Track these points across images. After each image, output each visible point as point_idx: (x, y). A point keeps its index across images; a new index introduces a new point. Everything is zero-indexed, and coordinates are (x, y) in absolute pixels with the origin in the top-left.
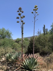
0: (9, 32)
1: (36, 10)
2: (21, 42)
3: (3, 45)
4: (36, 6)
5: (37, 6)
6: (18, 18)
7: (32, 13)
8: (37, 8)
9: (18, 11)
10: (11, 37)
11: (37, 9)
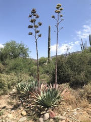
0: (24, 46)
1: (59, 12)
2: (46, 64)
3: (15, 68)
4: (58, 5)
5: (60, 5)
6: (30, 27)
7: (53, 17)
8: (60, 8)
9: (30, 16)
10: (28, 56)
11: (61, 10)
